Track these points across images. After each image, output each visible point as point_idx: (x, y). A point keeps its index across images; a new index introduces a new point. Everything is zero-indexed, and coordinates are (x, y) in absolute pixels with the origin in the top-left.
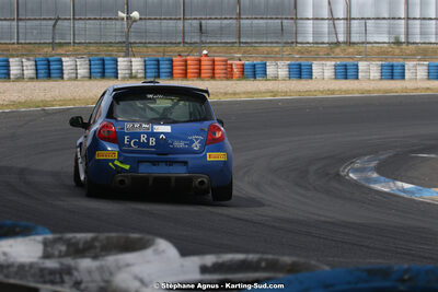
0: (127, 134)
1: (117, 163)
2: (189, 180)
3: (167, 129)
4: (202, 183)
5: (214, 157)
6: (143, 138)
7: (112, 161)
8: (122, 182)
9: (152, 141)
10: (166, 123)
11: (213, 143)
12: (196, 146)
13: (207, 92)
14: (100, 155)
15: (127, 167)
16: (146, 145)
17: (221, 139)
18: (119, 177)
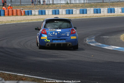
0: (49, 32)
1: (47, 40)
2: (66, 44)
3: (60, 30)
4: (70, 45)
5: (73, 38)
6: (54, 33)
7: (45, 39)
8: (48, 45)
9: (56, 34)
10: (60, 29)
11: (72, 34)
12: (68, 35)
13: (70, 20)
14: (42, 38)
15: (49, 41)
16: (55, 35)
17: (75, 33)
18: (47, 44)
